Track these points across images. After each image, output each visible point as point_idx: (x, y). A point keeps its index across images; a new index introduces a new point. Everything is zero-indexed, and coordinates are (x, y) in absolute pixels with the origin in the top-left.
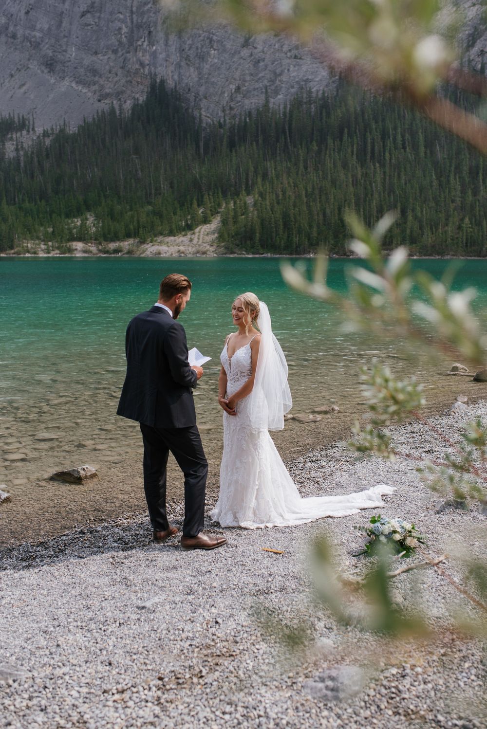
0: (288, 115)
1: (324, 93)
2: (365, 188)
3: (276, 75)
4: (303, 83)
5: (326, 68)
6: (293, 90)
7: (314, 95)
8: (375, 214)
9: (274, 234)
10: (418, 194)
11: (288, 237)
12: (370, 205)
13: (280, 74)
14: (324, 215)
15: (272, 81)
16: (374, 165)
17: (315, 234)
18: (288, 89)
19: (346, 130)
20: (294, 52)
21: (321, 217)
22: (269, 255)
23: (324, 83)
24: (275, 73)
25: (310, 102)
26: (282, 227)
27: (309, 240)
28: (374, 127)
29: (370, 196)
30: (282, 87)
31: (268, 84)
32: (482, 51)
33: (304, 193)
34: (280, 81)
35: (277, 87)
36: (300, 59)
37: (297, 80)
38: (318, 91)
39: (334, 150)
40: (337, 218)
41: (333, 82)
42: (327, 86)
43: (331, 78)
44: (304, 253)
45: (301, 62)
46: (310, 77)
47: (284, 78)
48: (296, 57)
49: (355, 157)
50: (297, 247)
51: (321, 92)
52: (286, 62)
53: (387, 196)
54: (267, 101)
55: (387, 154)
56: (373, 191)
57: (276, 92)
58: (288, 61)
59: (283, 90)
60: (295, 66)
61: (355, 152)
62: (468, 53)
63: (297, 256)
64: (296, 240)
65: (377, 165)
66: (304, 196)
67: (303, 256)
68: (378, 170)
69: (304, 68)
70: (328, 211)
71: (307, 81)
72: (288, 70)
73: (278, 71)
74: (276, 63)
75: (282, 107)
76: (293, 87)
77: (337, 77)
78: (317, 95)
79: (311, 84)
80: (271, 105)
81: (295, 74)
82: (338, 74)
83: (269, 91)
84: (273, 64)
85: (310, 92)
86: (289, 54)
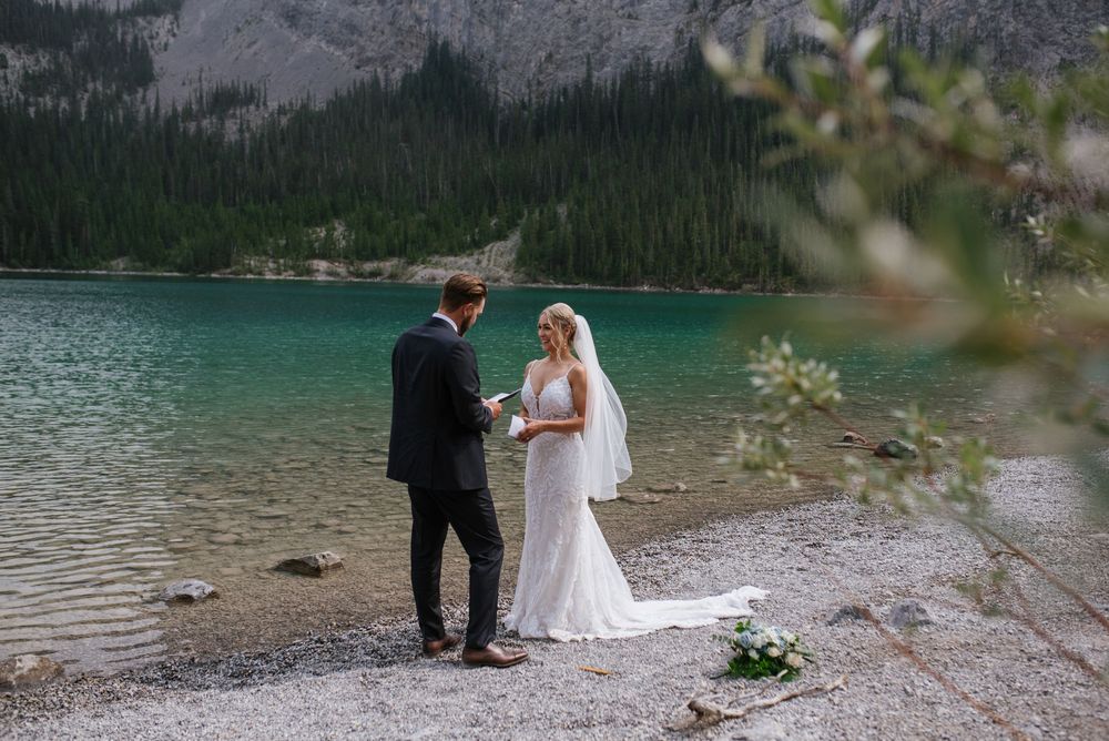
0: (617, 95)
1: (667, 66)
2: (722, 197)
3: (603, 40)
4: (640, 52)
5: (671, 32)
6: (625, 61)
7: (654, 68)
8: (735, 233)
9: (594, 258)
11: (614, 261)
12: (728, 218)
13: (608, 39)
14: (665, 231)
15: (597, 48)
16: (735, 166)
17: (650, 258)
18: (619, 59)
19: (697, 117)
20: (628, 10)
21: (660, 235)
22: (587, 286)
23: (668, 53)
24: (601, 37)
25: (647, 78)
26: (605, 248)
27: (643, 266)
28: (735, 114)
29: (728, 208)
30: (609, 57)
31: (591, 52)
32: (885, 16)
33: (637, 201)
34: (607, 48)
35: (603, 56)
36: (636, 19)
37: (631, 47)
38: (659, 63)
39: (680, 143)
40: (682, 237)
41: (680, 51)
42: (672, 56)
43: (677, 47)
44: (636, 285)
45: (638, 23)
46: (649, 44)
47: (614, 44)
48: (630, 16)
49: (708, 154)
50: (625, 276)
51: (663, 65)
52: (616, 22)
53: (751, 209)
54: (589, 76)
55: (753, 152)
56: (732, 201)
57: (602, 63)
58: (620, 22)
59: (612, 61)
60: (628, 29)
61: (708, 148)
62: (865, 18)
63: (626, 289)
64: (624, 265)
65: (739, 166)
66: (637, 206)
67: (633, 289)
68: (740, 173)
69: (641, 32)
70: (670, 227)
71: (645, 49)
72: (620, 34)
73: (605, 35)
74: (603, 23)
75: (609, 83)
76: (625, 57)
77: (686, 45)
78: (658, 69)
79: (651, 53)
80: (594, 81)
81: (628, 39)
82: (687, 41)
83: (593, 61)
84: (598, 24)
85: (649, 64)
86: (620, 12)
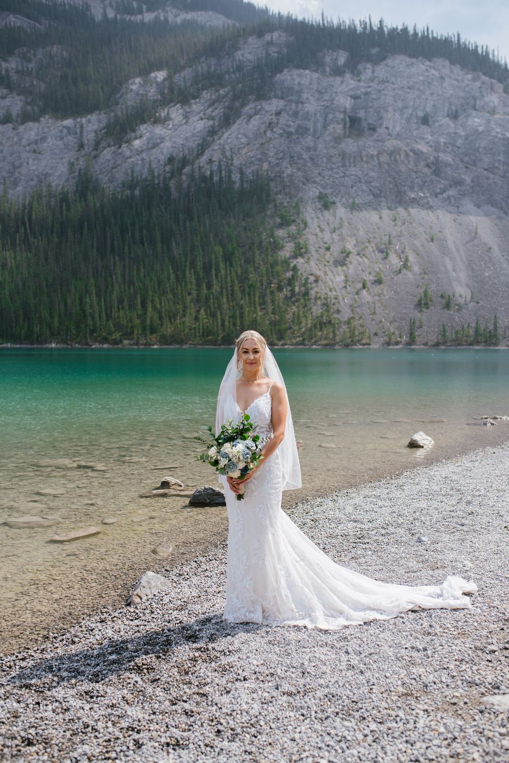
0: (27, 207)
1: (63, 188)
2: (106, 280)
3: (15, 167)
4: (43, 177)
5: (66, 164)
6: (32, 183)
7: (53, 189)
8: (116, 305)
9: (14, 324)
10: (157, 287)
11: (29, 327)
12: (110, 296)
13: (19, 167)
14: (66, 305)
15: (11, 173)
16: (114, 258)
17: (56, 324)
18: (28, 181)
19: (86, 224)
20: (33, 146)
21: (62, 307)
22: (9, 345)
23: (64, 178)
24: (14, 165)
25: (50, 195)
26: (21, 317)
27: (50, 329)
28: (113, 222)
29: (110, 287)
30: (20, 180)
31: (7, 175)
32: (210, 160)
33: (44, 283)
34: (19, 173)
35: (16, 179)
36: (39, 153)
37: (36, 173)
38: (57, 186)
39: (74, 242)
40: (78, 308)
41: (73, 178)
42: (67, 180)
43: (70, 174)
44: (46, 343)
45: (40, 156)
46: (49, 172)
47: (24, 170)
48: (35, 151)
49: (95, 250)
50: (38, 337)
51: (61, 186)
52: (24, 155)
53: (127, 288)
54: (5, 192)
55: (126, 249)
56: (113, 283)
57: (15, 184)
58: (28, 155)
59: (23, 183)
60: (34, 160)
61: (95, 245)
62: (197, 161)
63: (39, 346)
64: (37, 329)
65: (117, 258)
66: (45, 287)
67: (44, 346)
68: (118, 263)
69: (44, 163)
70: (69, 301)
71: (46, 175)
72: (27, 163)
73: (17, 164)
74: (14, 155)
75: (21, 199)
76: (32, 180)
77: (77, 174)
78: (57, 190)
79: (51, 178)
80: (10, 196)
81: (34, 167)
82: (77, 171)
83: (8, 182)
84: (11, 156)
85: (49, 186)
86: (28, 148)
